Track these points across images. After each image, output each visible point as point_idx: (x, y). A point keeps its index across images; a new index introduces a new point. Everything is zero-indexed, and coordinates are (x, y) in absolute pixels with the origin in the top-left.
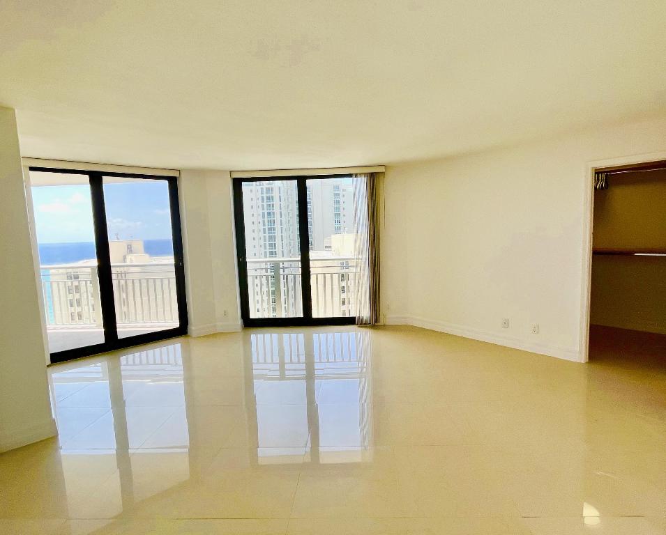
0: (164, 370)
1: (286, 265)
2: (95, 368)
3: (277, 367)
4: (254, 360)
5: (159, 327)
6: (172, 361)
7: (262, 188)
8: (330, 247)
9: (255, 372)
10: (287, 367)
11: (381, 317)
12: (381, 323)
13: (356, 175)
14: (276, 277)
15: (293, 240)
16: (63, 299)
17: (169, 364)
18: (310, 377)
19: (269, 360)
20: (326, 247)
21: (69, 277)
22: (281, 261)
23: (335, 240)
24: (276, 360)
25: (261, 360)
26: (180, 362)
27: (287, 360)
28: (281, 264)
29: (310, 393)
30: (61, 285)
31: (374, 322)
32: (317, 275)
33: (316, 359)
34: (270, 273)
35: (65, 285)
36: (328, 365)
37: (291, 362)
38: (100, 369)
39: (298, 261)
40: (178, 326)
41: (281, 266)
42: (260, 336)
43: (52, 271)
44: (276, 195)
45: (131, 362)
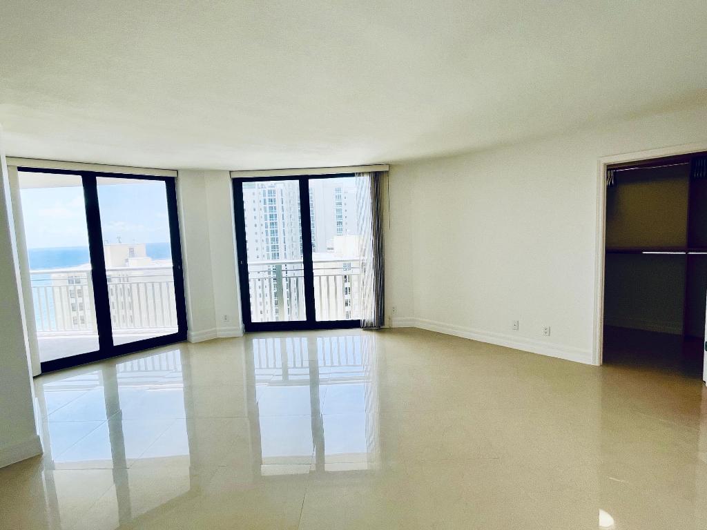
0: (163, 377)
1: (289, 267)
2: (92, 376)
3: (280, 372)
4: (256, 365)
5: (158, 332)
6: (172, 367)
7: (264, 191)
8: (332, 249)
9: (257, 378)
10: (290, 371)
11: (386, 319)
12: (386, 326)
13: (359, 174)
14: (278, 279)
15: (295, 242)
16: (65, 303)
17: (168, 370)
18: (314, 382)
19: (271, 365)
20: (329, 249)
21: (70, 281)
22: (284, 263)
23: (337, 241)
24: (279, 364)
25: (264, 366)
26: (180, 368)
27: (290, 364)
28: (283, 266)
29: (315, 402)
30: (64, 290)
31: (380, 325)
32: (320, 277)
33: (320, 363)
34: (273, 275)
35: (67, 289)
36: (333, 370)
37: (295, 367)
38: (97, 377)
39: (301, 262)
40: (177, 331)
41: (283, 267)
42: (262, 341)
43: (53, 276)
44: (278, 197)
45: (129, 369)
